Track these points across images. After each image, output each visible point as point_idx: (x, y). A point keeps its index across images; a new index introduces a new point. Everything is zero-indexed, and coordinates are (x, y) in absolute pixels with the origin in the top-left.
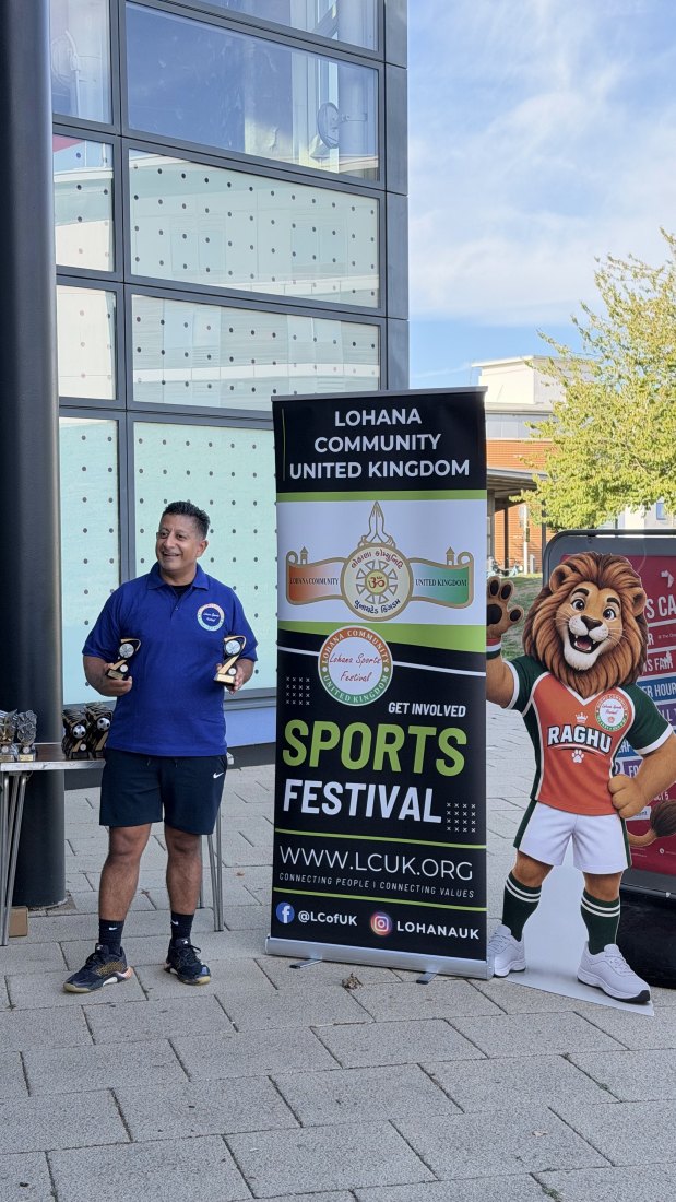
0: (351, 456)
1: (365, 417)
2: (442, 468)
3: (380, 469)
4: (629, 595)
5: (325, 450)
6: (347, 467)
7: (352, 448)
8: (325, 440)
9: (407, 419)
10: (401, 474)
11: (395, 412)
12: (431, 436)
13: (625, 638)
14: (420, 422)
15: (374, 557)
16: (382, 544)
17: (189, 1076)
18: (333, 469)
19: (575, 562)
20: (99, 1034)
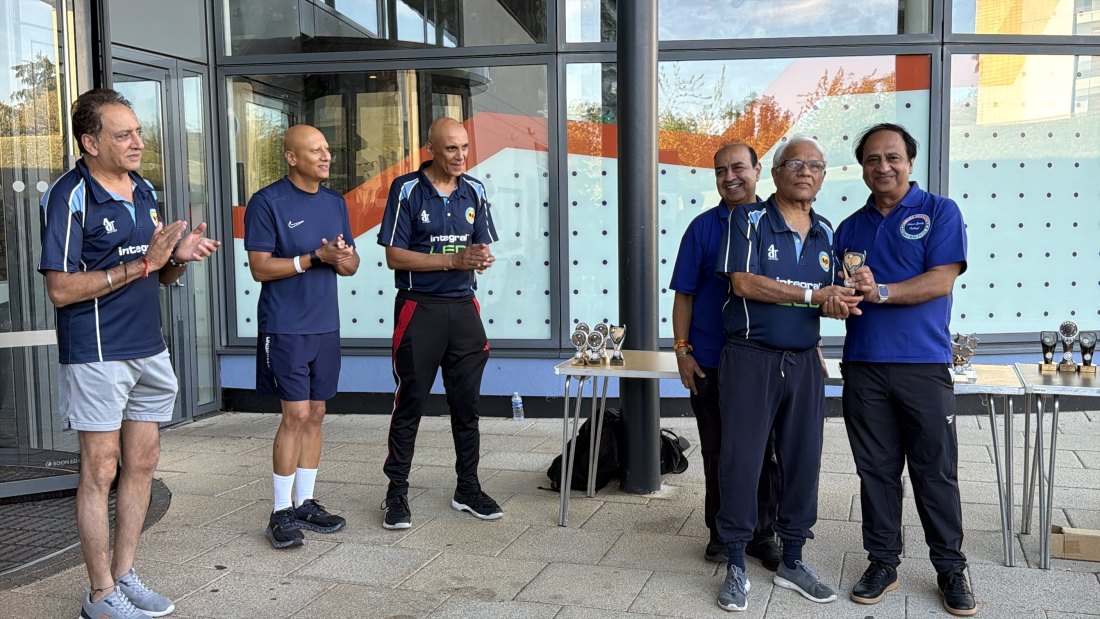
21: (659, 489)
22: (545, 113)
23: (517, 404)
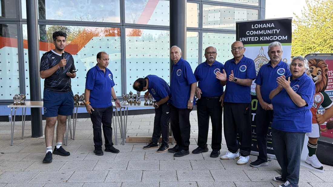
0: (256, 35)
1: (260, 26)
2: (280, 38)
3: (263, 38)
4: (324, 69)
5: (249, 34)
6: (254, 38)
7: (256, 33)
8: (249, 32)
9: (270, 26)
10: (268, 40)
11: (267, 24)
12: (277, 30)
13: (322, 80)
14: (274, 26)
15: (261, 60)
16: (263, 57)
17: (214, 180)
18: (251, 39)
19: (310, 61)
20: (194, 167)
21: (42, 136)
22: (17, 37)
23: (10, 118)
